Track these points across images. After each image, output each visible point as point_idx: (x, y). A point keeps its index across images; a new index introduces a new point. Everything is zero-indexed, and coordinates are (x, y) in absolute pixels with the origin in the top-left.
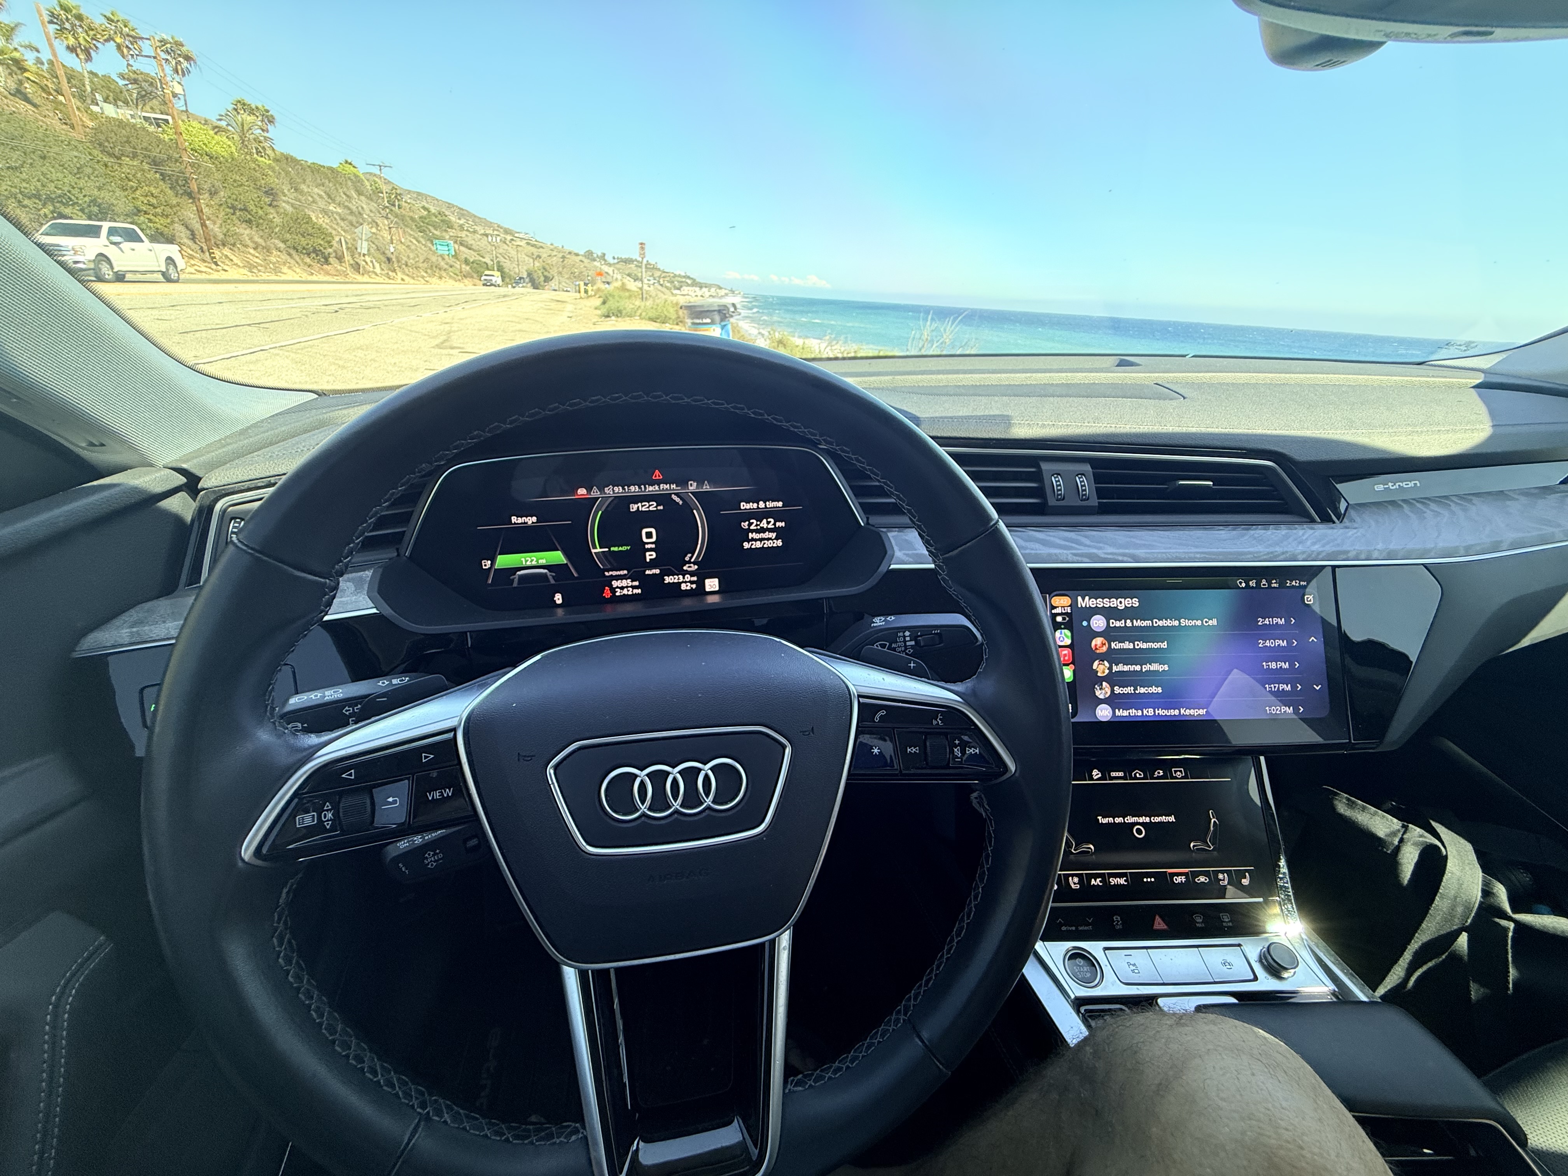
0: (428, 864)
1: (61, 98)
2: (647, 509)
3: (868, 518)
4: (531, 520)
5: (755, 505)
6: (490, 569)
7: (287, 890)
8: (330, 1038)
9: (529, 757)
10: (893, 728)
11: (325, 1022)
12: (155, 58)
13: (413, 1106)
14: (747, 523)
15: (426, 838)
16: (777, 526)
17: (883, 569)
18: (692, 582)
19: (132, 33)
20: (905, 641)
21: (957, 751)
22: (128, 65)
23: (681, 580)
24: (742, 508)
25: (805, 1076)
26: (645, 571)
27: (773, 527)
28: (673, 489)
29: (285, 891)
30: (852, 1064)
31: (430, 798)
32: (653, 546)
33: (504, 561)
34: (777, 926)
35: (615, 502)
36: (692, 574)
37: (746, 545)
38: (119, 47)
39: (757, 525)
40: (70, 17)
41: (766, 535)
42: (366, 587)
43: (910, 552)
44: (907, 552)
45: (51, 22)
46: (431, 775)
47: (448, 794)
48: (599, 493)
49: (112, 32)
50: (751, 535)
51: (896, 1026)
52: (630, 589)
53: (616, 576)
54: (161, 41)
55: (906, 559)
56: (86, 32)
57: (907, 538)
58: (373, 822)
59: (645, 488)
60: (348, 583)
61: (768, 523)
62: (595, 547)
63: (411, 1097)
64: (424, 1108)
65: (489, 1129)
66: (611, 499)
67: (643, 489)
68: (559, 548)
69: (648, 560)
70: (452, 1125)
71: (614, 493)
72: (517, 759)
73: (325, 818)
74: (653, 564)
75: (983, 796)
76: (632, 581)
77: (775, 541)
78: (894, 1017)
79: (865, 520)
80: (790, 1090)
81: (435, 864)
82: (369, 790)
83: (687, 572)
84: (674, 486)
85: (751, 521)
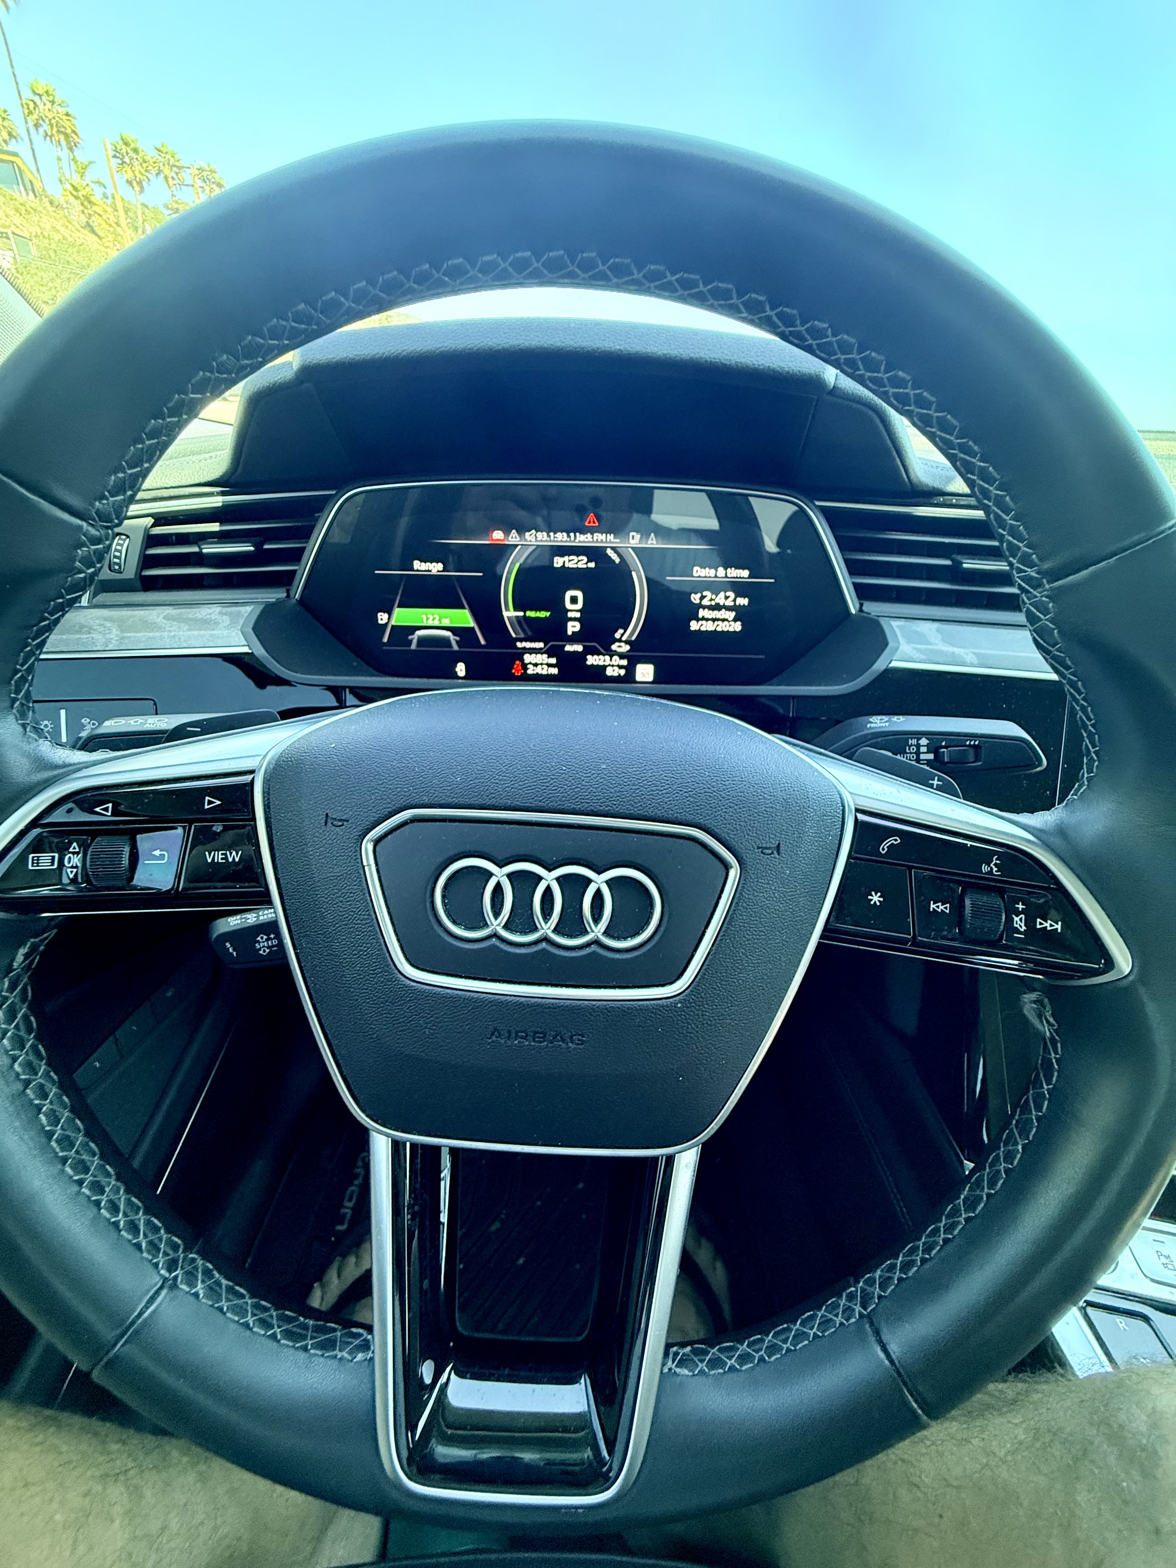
0: (260, 949)
1: (119, 229)
2: (575, 566)
3: (861, 605)
4: (436, 568)
5: (712, 572)
6: (386, 624)
7: (26, 950)
8: (61, 1154)
9: (340, 820)
10: (910, 868)
11: (59, 1132)
12: (193, 186)
13: (156, 1265)
14: (699, 595)
15: (261, 918)
16: (737, 604)
17: (880, 665)
18: (620, 667)
19: (177, 164)
20: (918, 753)
21: (1019, 922)
22: (173, 195)
23: (607, 663)
24: (695, 574)
25: (695, 1352)
26: (564, 646)
27: (732, 604)
28: (610, 542)
29: (22, 951)
30: (769, 1357)
31: (209, 860)
32: (578, 615)
33: (402, 616)
34: (682, 1138)
35: (537, 552)
36: (622, 656)
37: (694, 626)
38: (166, 178)
39: (711, 600)
40: (129, 151)
41: (723, 614)
42: (241, 622)
43: (923, 647)
44: (918, 646)
45: (115, 156)
46: (214, 829)
47: (234, 858)
48: (518, 539)
49: (161, 164)
50: (702, 613)
51: (847, 1320)
52: (545, 667)
53: (530, 649)
54: (199, 169)
55: (915, 655)
56: (141, 164)
57: (918, 629)
58: (131, 878)
59: (575, 536)
60: (224, 617)
61: (727, 598)
62: (507, 609)
63: (159, 1250)
64: (170, 1271)
65: (254, 1315)
66: (532, 548)
67: (572, 538)
68: (466, 606)
69: (570, 633)
70: (204, 1301)
71: (536, 541)
72: (323, 821)
73: (69, 862)
74: (575, 638)
75: (1046, 1000)
76: (549, 657)
77: (732, 623)
78: (843, 1302)
79: (858, 606)
80: (670, 1369)
81: (268, 951)
82: (132, 835)
83: (615, 653)
84: (611, 537)
85: (705, 593)
